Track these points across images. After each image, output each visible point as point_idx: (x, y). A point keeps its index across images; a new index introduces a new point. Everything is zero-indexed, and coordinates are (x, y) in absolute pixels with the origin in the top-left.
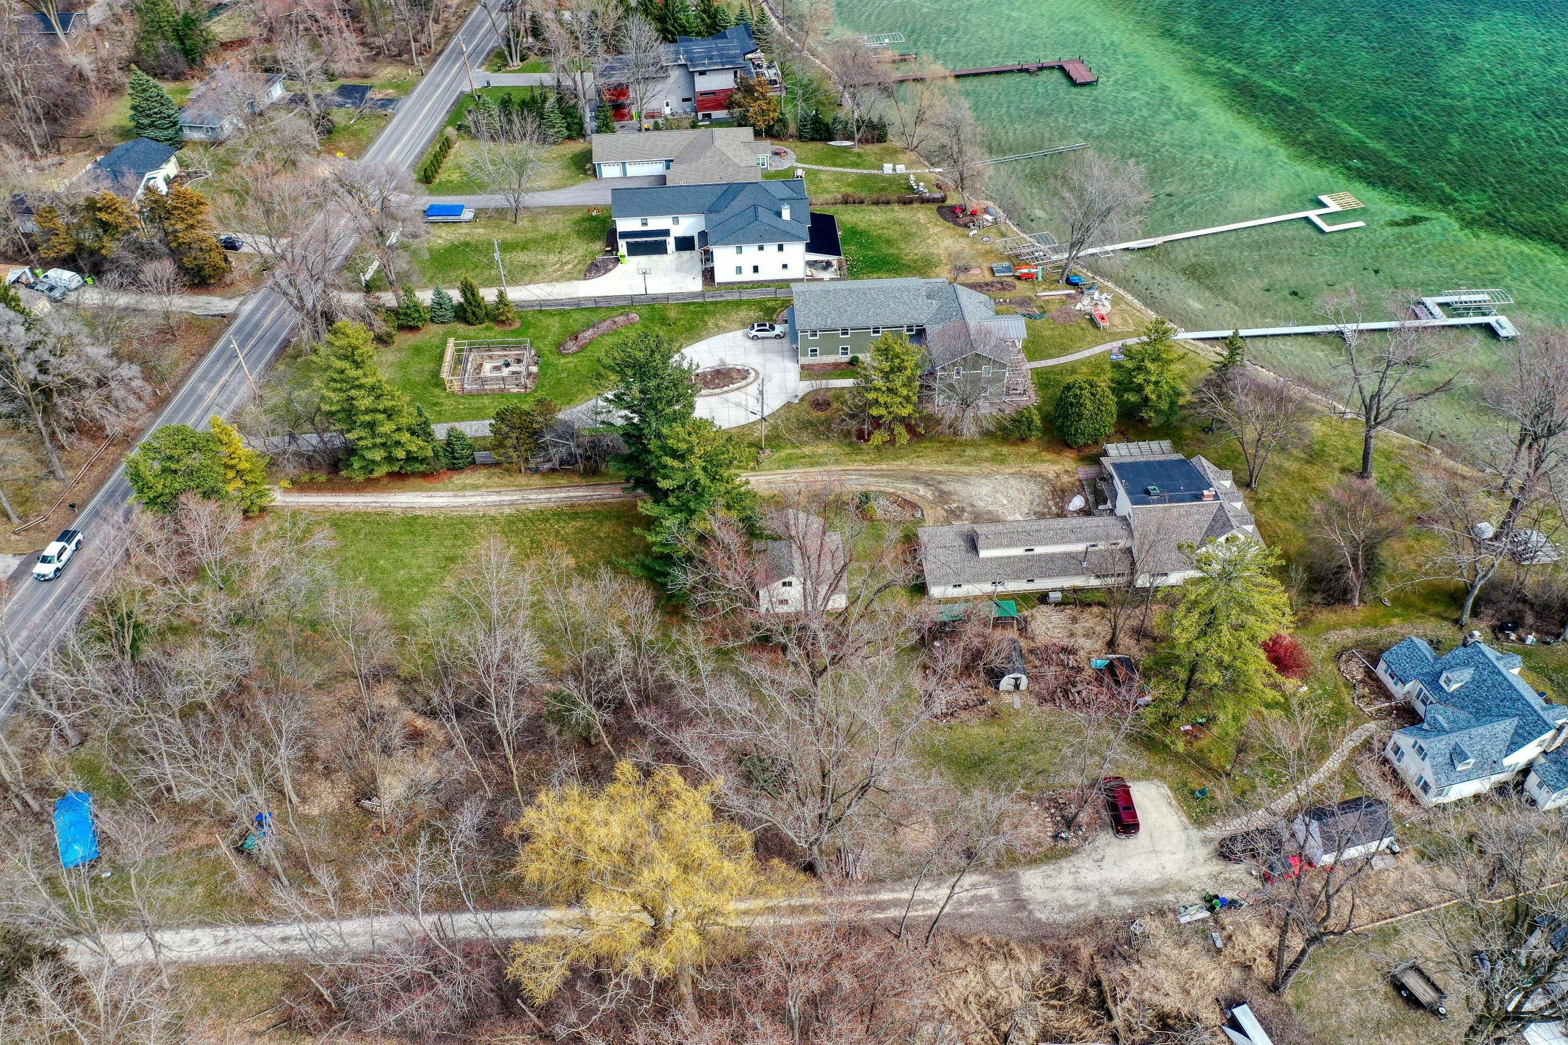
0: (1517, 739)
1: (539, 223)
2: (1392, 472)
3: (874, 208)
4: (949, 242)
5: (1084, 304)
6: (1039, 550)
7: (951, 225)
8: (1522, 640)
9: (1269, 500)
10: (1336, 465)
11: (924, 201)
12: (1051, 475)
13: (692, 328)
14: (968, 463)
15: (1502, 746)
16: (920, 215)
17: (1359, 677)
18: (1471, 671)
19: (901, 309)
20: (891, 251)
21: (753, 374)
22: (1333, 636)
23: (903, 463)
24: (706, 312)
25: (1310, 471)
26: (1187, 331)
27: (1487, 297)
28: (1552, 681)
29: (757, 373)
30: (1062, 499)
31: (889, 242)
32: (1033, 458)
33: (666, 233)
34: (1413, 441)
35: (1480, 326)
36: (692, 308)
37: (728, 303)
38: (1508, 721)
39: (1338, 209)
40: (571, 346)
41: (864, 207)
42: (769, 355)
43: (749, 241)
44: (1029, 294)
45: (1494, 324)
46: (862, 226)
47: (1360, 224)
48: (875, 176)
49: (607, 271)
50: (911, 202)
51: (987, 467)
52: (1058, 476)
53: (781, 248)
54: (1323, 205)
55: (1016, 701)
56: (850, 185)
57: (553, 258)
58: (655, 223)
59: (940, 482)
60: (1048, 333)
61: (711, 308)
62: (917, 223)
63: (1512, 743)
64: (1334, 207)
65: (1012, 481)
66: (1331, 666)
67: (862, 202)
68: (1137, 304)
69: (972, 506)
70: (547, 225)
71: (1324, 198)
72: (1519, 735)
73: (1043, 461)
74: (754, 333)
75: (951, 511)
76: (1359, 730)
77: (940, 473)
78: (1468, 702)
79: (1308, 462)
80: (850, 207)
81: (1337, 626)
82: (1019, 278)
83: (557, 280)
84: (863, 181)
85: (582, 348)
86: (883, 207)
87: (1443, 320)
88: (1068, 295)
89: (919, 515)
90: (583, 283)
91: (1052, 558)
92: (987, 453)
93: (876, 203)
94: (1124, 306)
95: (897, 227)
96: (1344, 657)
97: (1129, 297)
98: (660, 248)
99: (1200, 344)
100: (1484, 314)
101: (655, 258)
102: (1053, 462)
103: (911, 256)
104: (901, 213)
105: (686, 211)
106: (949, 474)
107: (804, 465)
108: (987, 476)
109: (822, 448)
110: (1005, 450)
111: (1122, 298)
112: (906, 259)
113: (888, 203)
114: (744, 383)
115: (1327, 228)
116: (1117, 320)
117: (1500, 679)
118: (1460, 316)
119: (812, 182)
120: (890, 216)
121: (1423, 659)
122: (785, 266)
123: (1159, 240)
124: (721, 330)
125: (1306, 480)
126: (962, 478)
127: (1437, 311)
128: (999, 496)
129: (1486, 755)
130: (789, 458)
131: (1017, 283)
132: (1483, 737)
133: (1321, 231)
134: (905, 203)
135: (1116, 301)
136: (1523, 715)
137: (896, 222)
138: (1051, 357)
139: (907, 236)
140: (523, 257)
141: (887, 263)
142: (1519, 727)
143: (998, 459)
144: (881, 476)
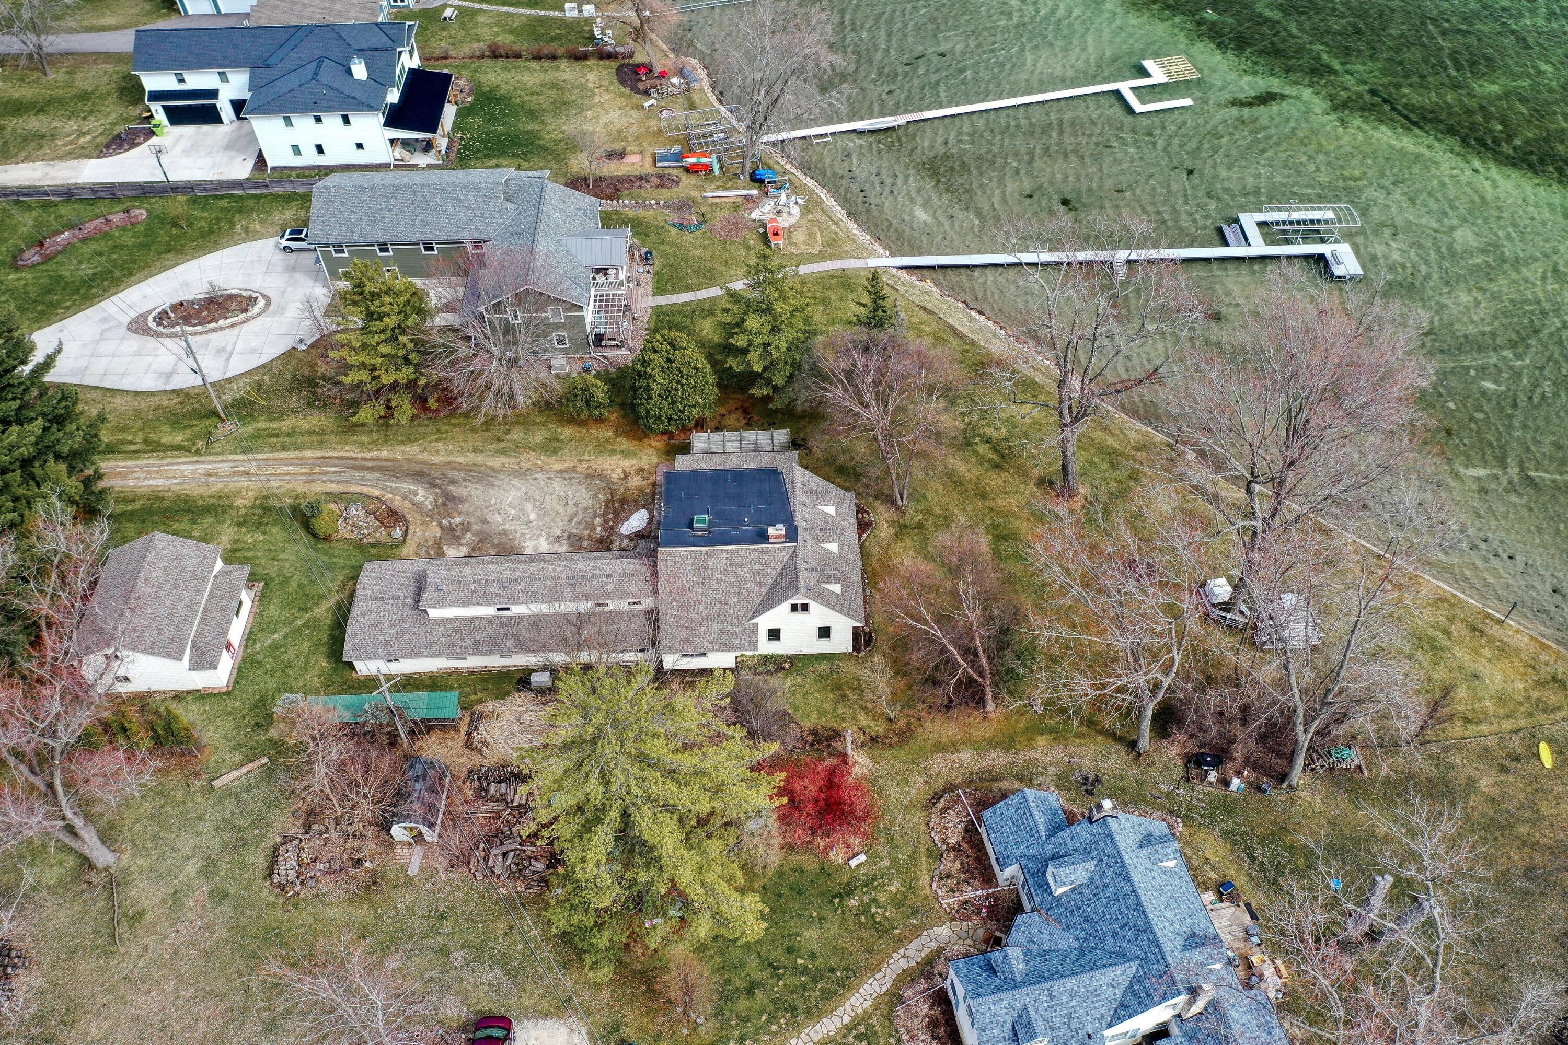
0: (1130, 1000)
1: (79, 75)
2: (1113, 486)
3: (534, 65)
4: (614, 115)
5: (763, 212)
6: (518, 609)
7: (627, 91)
8: (1226, 783)
9: (920, 526)
10: (1036, 472)
11: (605, 56)
12: (616, 475)
13: (211, 232)
14: (504, 452)
15: (1105, 1010)
16: (591, 77)
17: (952, 841)
18: (1091, 866)
19: (462, 217)
20: (530, 127)
21: (261, 303)
22: (940, 764)
23: (412, 450)
24: (240, 211)
25: (994, 481)
26: (892, 255)
27: (1330, 215)
28: (1252, 858)
29: (268, 301)
30: (616, 514)
31: (532, 114)
32: (602, 448)
33: (213, 94)
34: (1160, 438)
35: (1307, 257)
36: (224, 203)
37: (277, 196)
38: (1119, 970)
39: (1164, 79)
40: (32, 256)
41: (520, 63)
42: (298, 276)
43: (302, 110)
44: (695, 194)
45: (1329, 256)
46: (505, 89)
47: (1187, 102)
48: (552, 19)
49: (133, 145)
50: (584, 57)
51: (529, 459)
52: (626, 477)
53: (346, 120)
54: (1144, 73)
55: (414, 861)
56: (512, 32)
57: (72, 125)
58: (197, 80)
59: (453, 482)
60: (697, 253)
61: (251, 203)
62: (582, 87)
63: (1122, 1005)
64: (1158, 75)
65: (557, 484)
66: (918, 818)
67: (518, 56)
68: (839, 212)
69: (484, 521)
70: (86, 80)
71: (1149, 64)
72: (1134, 993)
73: (613, 452)
74: (284, 243)
75: (451, 529)
76: (923, 939)
77: (458, 467)
78: (1077, 919)
79: (996, 466)
80: (501, 63)
81: (951, 746)
82: (687, 170)
83: (61, 158)
84: (533, 27)
85: (48, 259)
86: (546, 64)
87: (1259, 248)
88: (747, 198)
89: (398, 533)
90: (93, 162)
91: (536, 622)
92: (538, 437)
93: (538, 57)
94: (818, 215)
95: (553, 93)
96: (941, 804)
97: (831, 202)
98: (210, 116)
99: (904, 275)
100: (1323, 241)
101: (206, 128)
102: (626, 454)
103: (557, 135)
104: (567, 72)
105: (236, 64)
106: (469, 469)
107: (273, 448)
108: (522, 474)
109: (313, 420)
110: (567, 432)
111: (819, 203)
112: (547, 138)
113: (553, 57)
114: (242, 317)
115: (1138, 107)
116: (800, 237)
117: (1127, 888)
118: (1288, 242)
119: (463, 26)
120: (550, 76)
121: (1033, 831)
122: (360, 146)
123: (901, 120)
124: (249, 235)
125: (983, 496)
126: (485, 476)
127: (1253, 233)
128: (529, 507)
129: (1075, 1024)
130: (256, 436)
131: (684, 177)
132: (1072, 994)
133: (1130, 110)
134: (577, 58)
135: (811, 206)
136: (1146, 960)
137: (555, 86)
138: (688, 288)
139: (561, 106)
140: (34, 123)
141: (519, 144)
142: (1136, 979)
143: (551, 447)
144: (371, 469)
